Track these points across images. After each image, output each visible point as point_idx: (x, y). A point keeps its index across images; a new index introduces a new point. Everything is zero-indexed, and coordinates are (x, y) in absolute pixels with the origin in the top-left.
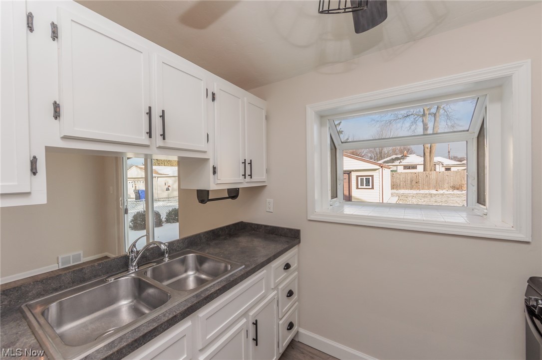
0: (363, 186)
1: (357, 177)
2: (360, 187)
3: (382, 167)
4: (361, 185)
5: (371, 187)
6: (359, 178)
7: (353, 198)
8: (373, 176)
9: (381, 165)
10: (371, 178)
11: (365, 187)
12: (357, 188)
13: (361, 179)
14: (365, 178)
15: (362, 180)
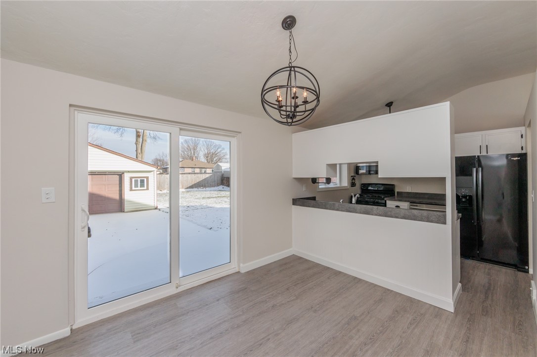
0: (138, 187)
1: (131, 178)
2: (133, 188)
4: (135, 187)
5: (145, 188)
6: (133, 180)
7: (125, 203)
8: (148, 177)
10: (145, 179)
11: (139, 188)
12: (131, 190)
13: (135, 180)
14: (139, 179)
15: (136, 182)
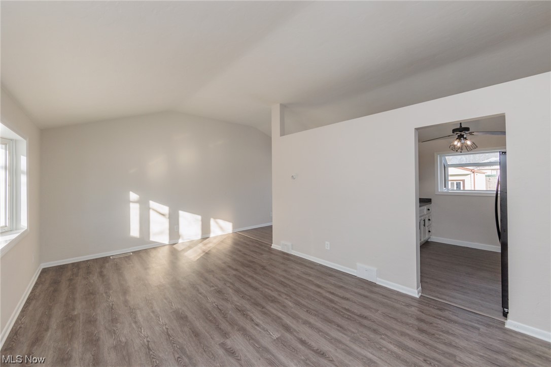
3: (473, 172)
8: (464, 180)
9: (473, 171)
10: (462, 182)
13: (451, 183)
14: (455, 182)
